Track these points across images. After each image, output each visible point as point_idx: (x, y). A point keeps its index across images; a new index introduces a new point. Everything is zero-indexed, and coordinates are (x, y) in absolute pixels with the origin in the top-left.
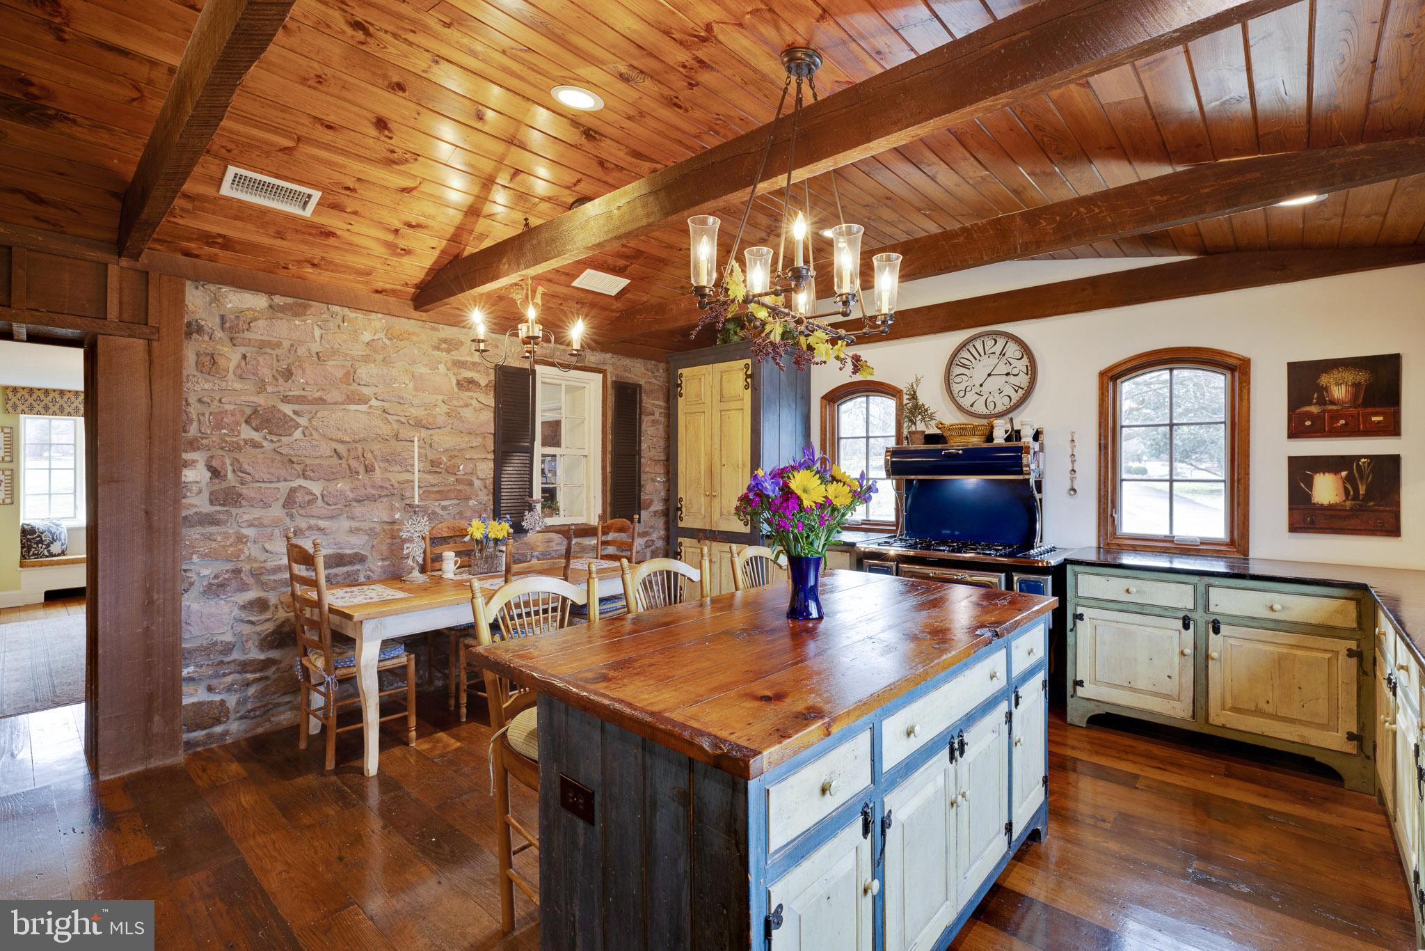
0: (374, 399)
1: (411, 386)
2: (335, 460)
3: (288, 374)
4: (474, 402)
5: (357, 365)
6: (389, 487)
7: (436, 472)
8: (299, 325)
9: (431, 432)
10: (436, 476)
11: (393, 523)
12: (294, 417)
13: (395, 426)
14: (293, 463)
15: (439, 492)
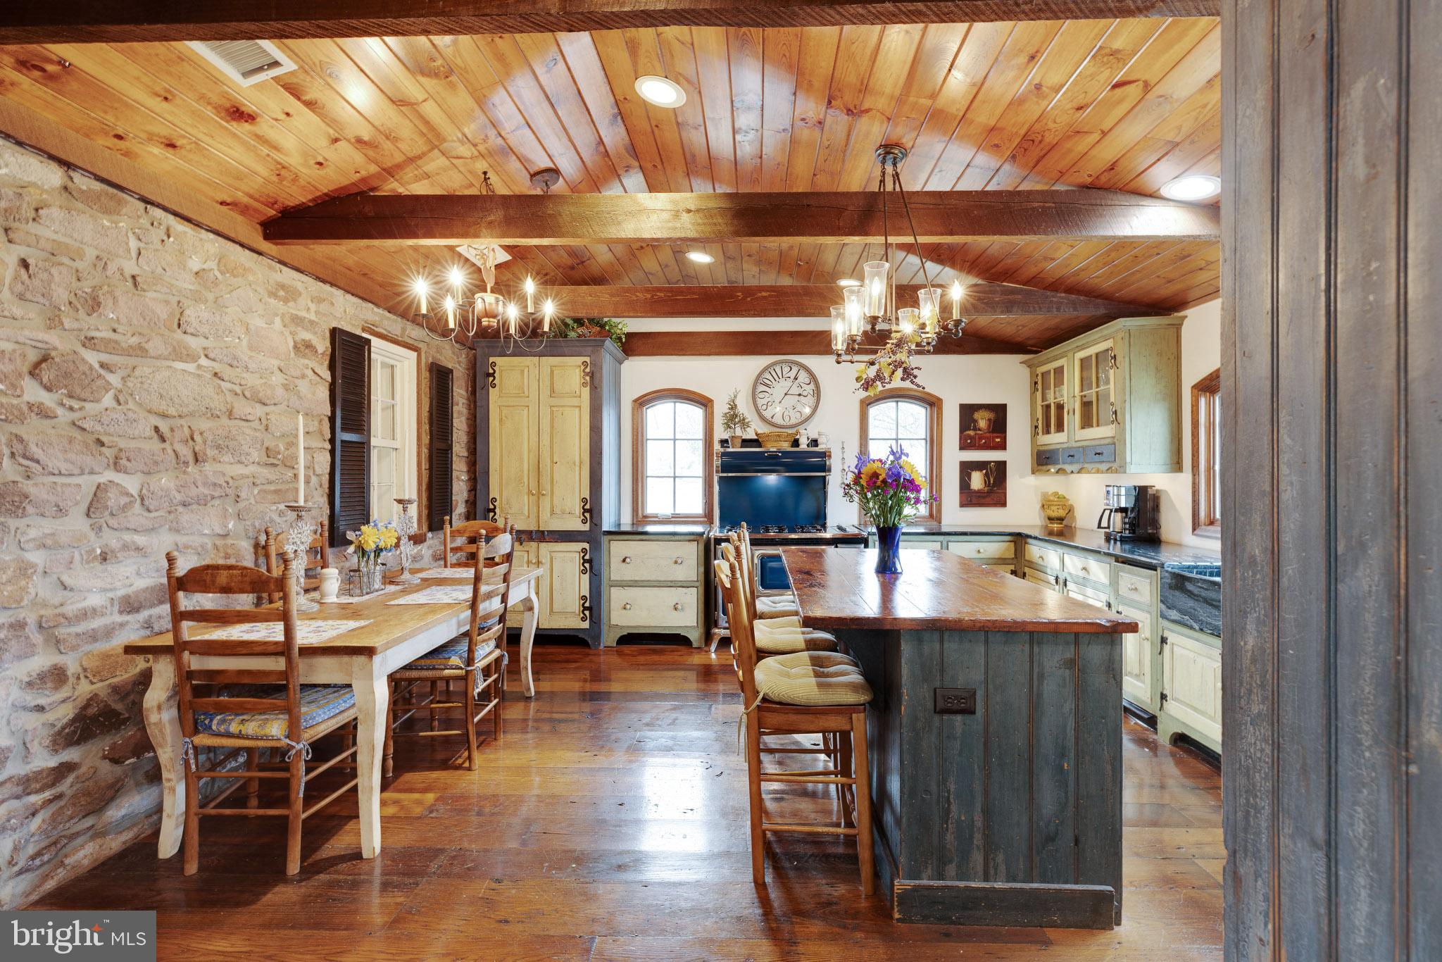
0: (203, 357)
1: (245, 343)
2: (156, 445)
3: (94, 305)
4: (310, 373)
5: (186, 302)
6: (225, 484)
7: (273, 465)
8: (108, 228)
9: (267, 409)
10: (272, 469)
11: (225, 536)
12: (102, 371)
13: (229, 397)
14: (102, 444)
15: (276, 492)
